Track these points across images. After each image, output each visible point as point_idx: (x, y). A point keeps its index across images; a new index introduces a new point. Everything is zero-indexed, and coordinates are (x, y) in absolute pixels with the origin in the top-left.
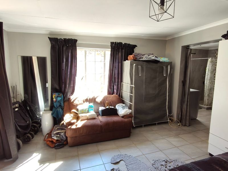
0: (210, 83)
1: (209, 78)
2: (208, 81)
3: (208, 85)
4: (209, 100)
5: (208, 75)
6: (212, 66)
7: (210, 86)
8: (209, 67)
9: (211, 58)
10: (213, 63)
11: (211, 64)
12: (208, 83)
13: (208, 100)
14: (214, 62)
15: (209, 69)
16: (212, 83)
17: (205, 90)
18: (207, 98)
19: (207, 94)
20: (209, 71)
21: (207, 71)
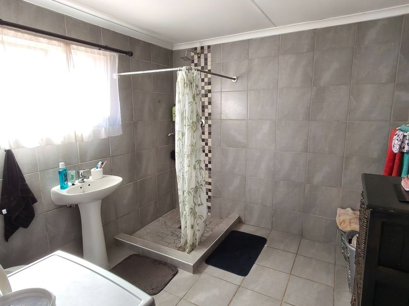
0: (195, 168)
1: (187, 149)
2: (186, 162)
3: (186, 177)
4: (197, 228)
5: (183, 135)
6: (192, 100)
7: (194, 179)
8: (184, 106)
9: (184, 68)
10: (194, 89)
11: (187, 90)
12: (186, 169)
13: (192, 227)
14: (197, 86)
15: (182, 114)
16: (197, 166)
17: (180, 193)
18: (189, 222)
19: (187, 208)
20: (186, 122)
21: (177, 119)
